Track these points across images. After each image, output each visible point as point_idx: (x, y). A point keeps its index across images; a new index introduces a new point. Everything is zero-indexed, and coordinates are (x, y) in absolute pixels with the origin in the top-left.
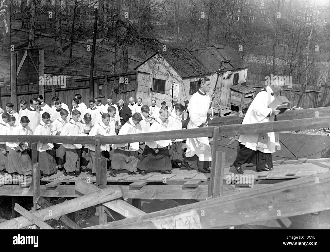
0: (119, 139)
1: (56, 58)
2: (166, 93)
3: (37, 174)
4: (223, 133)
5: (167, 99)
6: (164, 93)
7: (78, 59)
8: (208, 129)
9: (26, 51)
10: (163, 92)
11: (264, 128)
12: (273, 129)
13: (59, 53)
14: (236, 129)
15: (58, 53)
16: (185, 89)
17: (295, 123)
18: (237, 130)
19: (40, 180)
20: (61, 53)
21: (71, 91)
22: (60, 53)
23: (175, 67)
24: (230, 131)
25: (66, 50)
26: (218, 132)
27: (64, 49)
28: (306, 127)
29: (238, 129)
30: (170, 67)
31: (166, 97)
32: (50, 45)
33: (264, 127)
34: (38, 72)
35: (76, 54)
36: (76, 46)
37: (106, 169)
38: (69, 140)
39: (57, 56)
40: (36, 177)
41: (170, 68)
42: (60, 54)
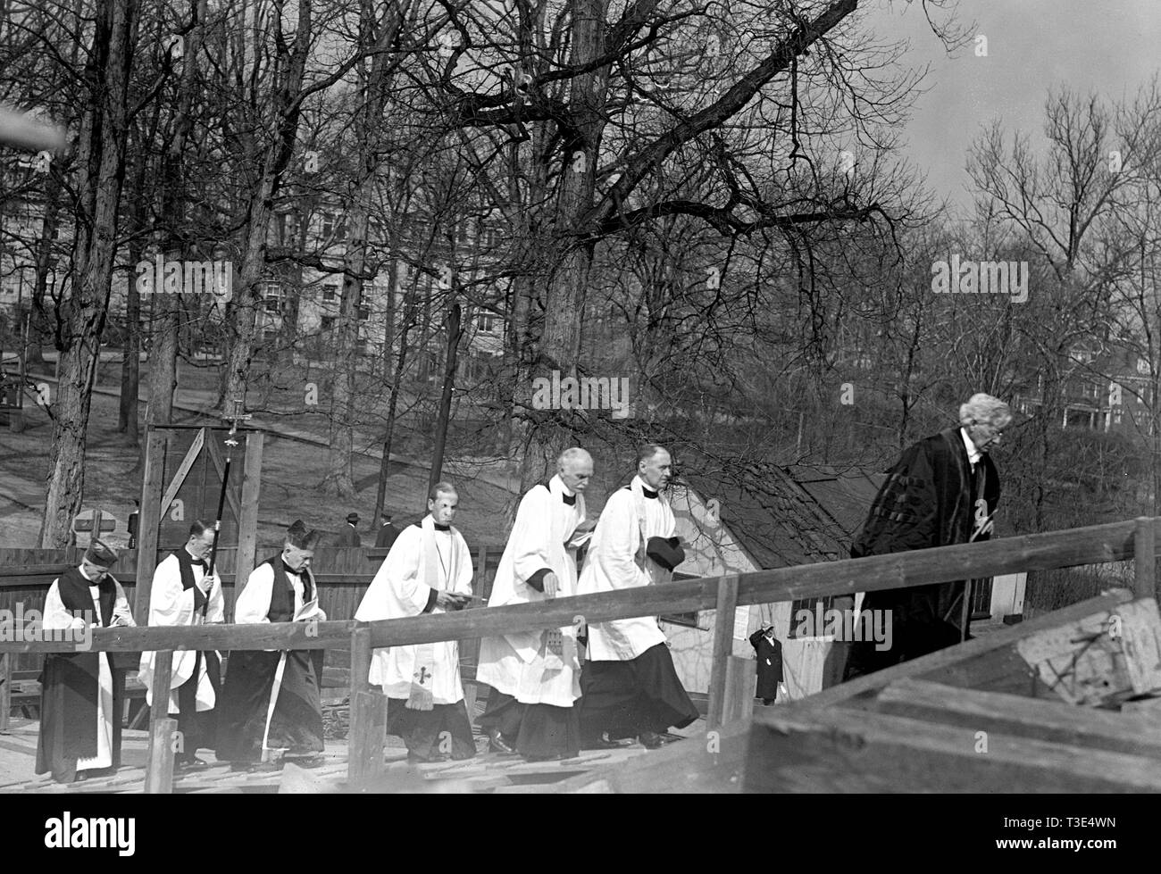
0: (429, 626)
1: (325, 510)
2: (701, 625)
3: (164, 758)
4: (749, 595)
5: (705, 647)
6: (694, 626)
7: (405, 518)
8: (704, 585)
9: (202, 433)
10: (692, 622)
11: (876, 573)
12: (904, 576)
13: (340, 495)
14: (789, 579)
15: (335, 495)
16: (773, 611)
17: (972, 553)
18: (793, 585)
19: (174, 784)
20: (347, 496)
21: (350, 590)
22: (343, 496)
23: (738, 532)
24: (772, 589)
25: (368, 489)
26: (735, 594)
27: (358, 486)
28: (1006, 565)
29: (798, 581)
30: (718, 528)
31: (703, 640)
32: (312, 469)
33: (878, 569)
34: (235, 510)
35: (404, 501)
36: (409, 479)
37: (382, 732)
38: (274, 639)
39: (332, 504)
40: (159, 766)
41: (719, 533)
42: (341, 499)
